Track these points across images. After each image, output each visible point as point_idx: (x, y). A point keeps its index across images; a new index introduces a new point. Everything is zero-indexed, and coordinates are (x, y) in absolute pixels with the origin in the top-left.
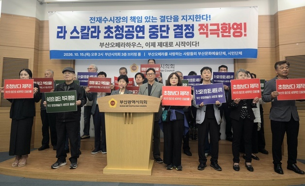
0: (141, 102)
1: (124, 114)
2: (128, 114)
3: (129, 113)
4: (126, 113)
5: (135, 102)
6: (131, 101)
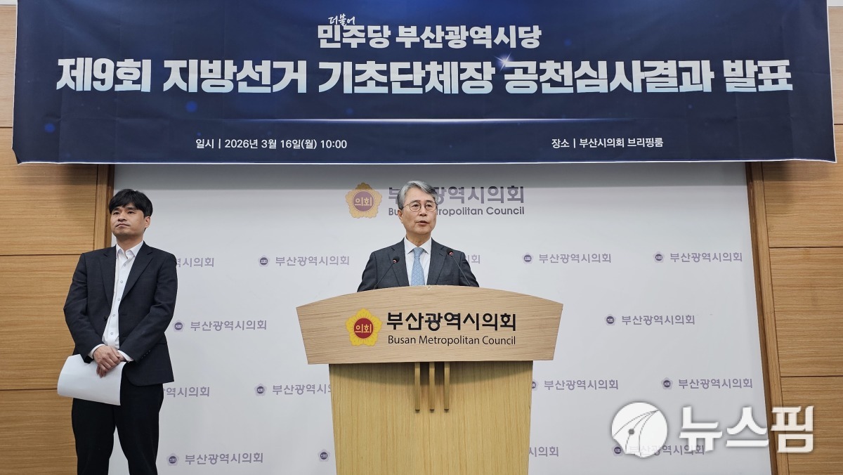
0: (490, 320)
1: (417, 371)
2: (432, 371)
3: (440, 366)
4: (425, 366)
5: (462, 320)
6: (442, 315)
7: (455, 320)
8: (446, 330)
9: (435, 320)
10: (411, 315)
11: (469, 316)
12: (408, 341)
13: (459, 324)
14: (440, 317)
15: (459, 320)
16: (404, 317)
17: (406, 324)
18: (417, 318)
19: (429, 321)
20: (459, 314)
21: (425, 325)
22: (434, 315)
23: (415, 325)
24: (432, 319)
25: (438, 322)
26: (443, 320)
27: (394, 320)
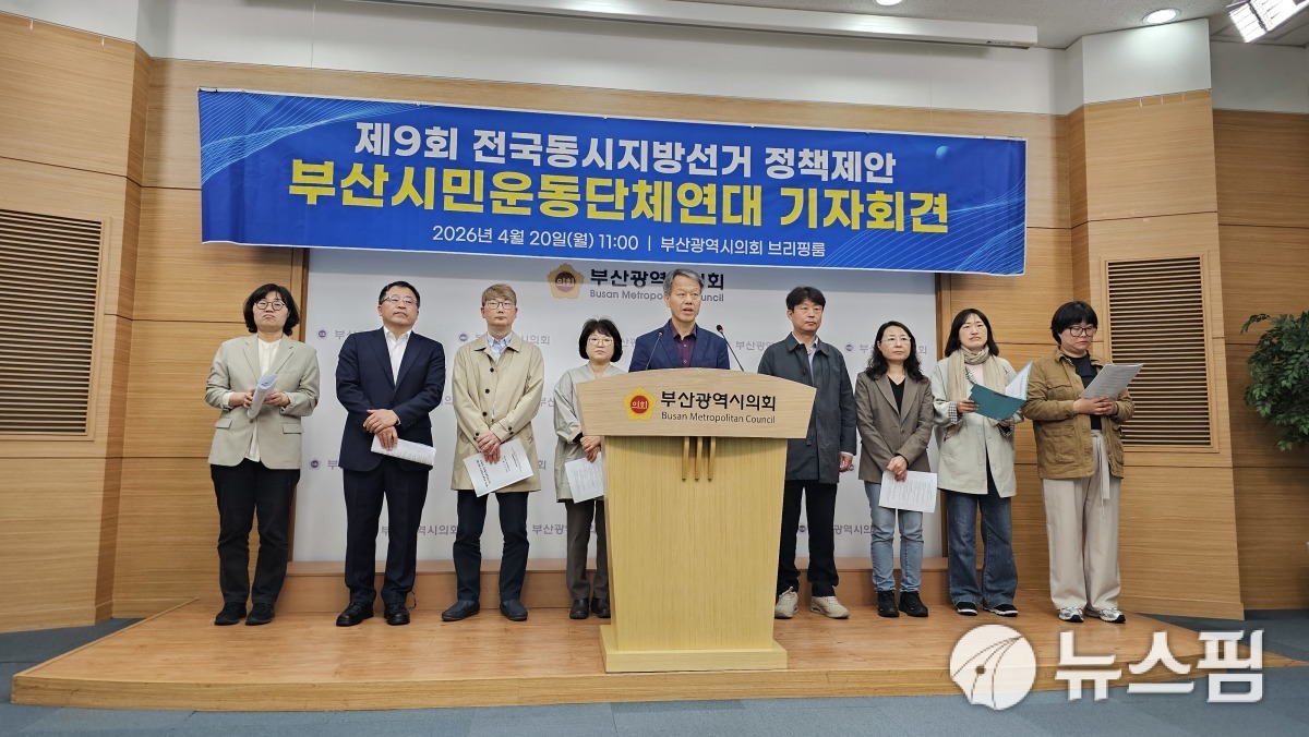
0: (753, 401)
1: (687, 444)
2: (700, 444)
3: (707, 440)
4: (694, 440)
5: (729, 400)
6: (712, 395)
7: (723, 399)
8: (714, 409)
9: (705, 399)
10: (683, 394)
11: (735, 396)
12: (680, 417)
13: (725, 404)
14: (709, 397)
15: (725, 399)
16: (677, 396)
17: (678, 402)
18: (689, 397)
19: (699, 400)
20: (726, 396)
21: (695, 403)
22: (704, 395)
23: (687, 403)
24: (702, 397)
25: (707, 401)
26: (712, 401)
27: (668, 398)
